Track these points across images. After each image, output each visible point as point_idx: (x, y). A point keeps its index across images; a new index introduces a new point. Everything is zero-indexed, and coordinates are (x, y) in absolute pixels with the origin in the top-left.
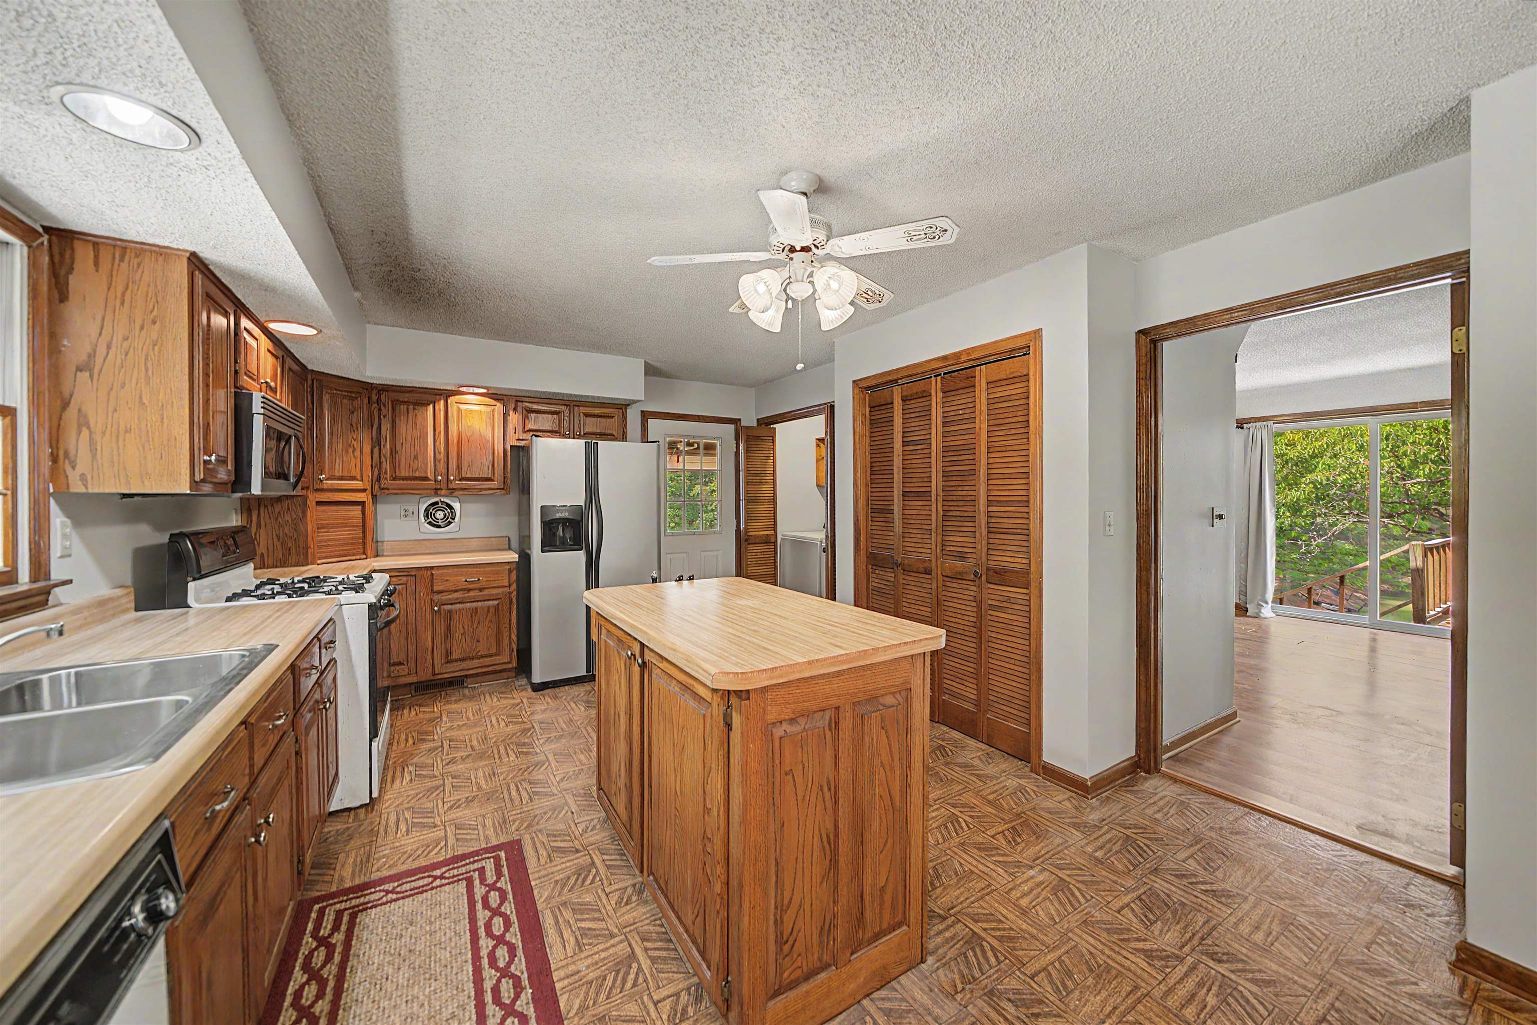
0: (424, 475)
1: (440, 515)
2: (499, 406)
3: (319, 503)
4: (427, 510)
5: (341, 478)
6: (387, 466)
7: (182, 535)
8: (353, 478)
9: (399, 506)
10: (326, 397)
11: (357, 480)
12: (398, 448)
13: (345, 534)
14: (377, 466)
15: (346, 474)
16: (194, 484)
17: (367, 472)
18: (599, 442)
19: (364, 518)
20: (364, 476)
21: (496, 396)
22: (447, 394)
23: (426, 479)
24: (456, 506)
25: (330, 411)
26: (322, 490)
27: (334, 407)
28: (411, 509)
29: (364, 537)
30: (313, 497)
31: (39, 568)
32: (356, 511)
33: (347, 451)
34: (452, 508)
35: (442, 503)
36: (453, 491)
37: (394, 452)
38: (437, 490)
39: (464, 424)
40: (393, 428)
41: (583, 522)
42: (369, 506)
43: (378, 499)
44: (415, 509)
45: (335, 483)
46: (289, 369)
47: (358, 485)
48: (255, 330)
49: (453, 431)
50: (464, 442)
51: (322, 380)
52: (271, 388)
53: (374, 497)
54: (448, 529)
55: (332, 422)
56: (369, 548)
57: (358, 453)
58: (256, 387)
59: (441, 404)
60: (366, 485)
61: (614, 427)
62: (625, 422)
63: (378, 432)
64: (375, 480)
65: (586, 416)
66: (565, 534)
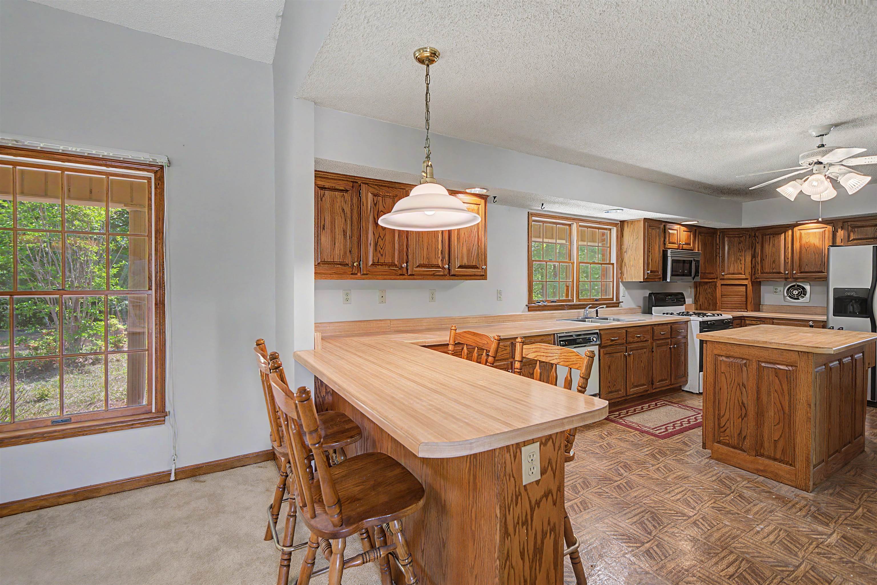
0: (778, 271)
1: (795, 292)
3: (722, 285)
4: (788, 289)
5: (733, 274)
6: (759, 267)
7: (651, 293)
8: (741, 274)
9: (772, 287)
10: (726, 239)
11: (742, 274)
12: (764, 258)
13: (736, 299)
14: (753, 267)
15: (736, 272)
16: (644, 279)
17: (749, 270)
19: (746, 292)
20: (747, 272)
21: (827, 222)
22: (792, 226)
23: (780, 273)
24: (808, 288)
25: (728, 245)
26: (723, 279)
27: (730, 242)
28: (779, 289)
29: (746, 301)
30: (719, 283)
31: (617, 299)
32: (743, 289)
33: (737, 262)
34: (804, 288)
35: (798, 286)
36: (796, 279)
37: (762, 260)
38: (786, 279)
39: (804, 241)
40: (762, 247)
41: (869, 299)
42: (750, 287)
43: (757, 284)
44: (782, 289)
45: (730, 276)
46: (700, 233)
47: (743, 276)
48: (676, 227)
49: (797, 245)
50: (804, 250)
51: (724, 232)
52: (686, 244)
53: (753, 283)
54: (801, 300)
55: (729, 249)
56: (749, 307)
57: (743, 262)
58: (676, 246)
59: (790, 232)
60: (748, 276)
63: (755, 250)
64: (753, 274)
66: (855, 307)
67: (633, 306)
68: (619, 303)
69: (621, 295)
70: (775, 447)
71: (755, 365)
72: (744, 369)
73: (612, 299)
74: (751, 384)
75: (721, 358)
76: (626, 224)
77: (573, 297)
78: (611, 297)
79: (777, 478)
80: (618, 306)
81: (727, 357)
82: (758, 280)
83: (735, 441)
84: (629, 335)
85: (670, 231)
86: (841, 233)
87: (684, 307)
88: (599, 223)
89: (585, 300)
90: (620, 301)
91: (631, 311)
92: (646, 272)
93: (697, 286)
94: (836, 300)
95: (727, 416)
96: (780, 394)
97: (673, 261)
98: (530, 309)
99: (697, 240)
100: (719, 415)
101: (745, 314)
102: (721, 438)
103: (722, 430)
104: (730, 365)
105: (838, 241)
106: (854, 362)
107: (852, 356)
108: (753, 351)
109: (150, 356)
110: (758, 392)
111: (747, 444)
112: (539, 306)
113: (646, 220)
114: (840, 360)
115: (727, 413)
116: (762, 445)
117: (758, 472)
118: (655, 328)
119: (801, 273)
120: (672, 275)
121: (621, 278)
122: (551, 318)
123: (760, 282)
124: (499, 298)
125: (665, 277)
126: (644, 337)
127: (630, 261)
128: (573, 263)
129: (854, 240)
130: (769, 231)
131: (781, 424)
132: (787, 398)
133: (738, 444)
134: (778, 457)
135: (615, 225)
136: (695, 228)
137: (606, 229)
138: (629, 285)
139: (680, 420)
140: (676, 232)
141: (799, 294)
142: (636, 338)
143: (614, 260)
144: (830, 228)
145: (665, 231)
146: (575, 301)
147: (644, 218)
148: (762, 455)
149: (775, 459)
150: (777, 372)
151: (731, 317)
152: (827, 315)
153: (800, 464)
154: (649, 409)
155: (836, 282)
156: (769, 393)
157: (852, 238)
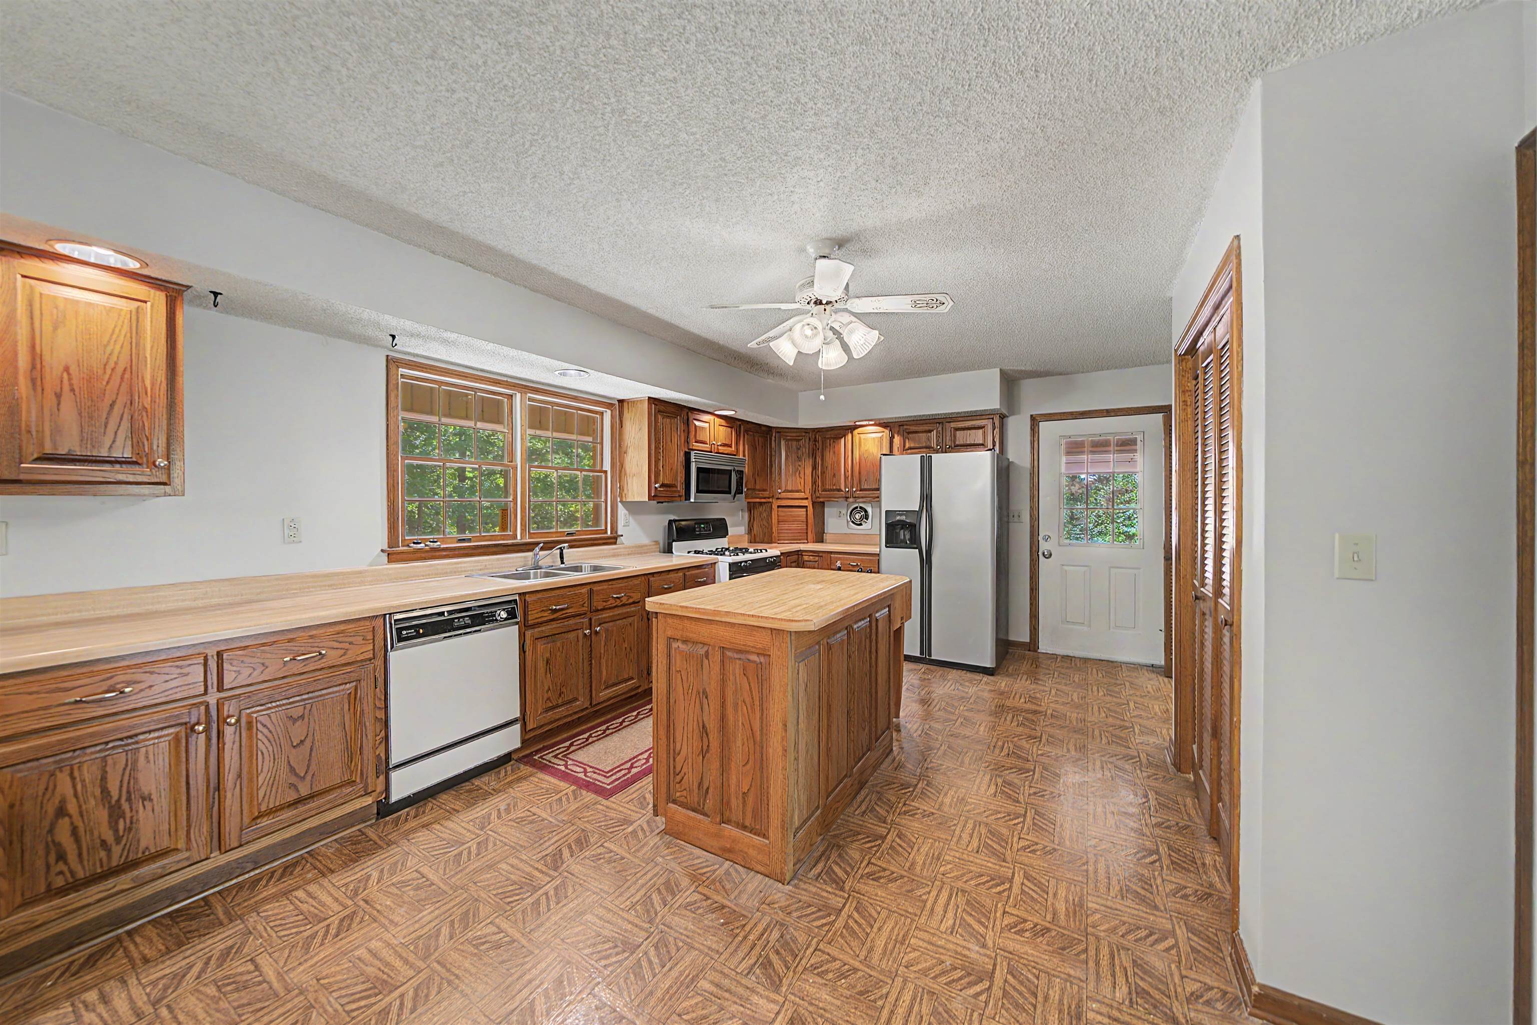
0: (838, 488)
1: (859, 516)
2: (887, 431)
3: (778, 507)
4: (851, 512)
5: (791, 490)
6: (820, 483)
7: (674, 521)
8: (798, 491)
9: (835, 509)
10: (783, 443)
11: (801, 491)
12: (825, 470)
13: (793, 527)
14: (814, 483)
15: (795, 487)
16: (650, 497)
17: (809, 486)
18: (933, 455)
19: (806, 516)
20: (807, 489)
21: (885, 424)
22: (852, 428)
23: (840, 490)
24: (869, 510)
26: (780, 499)
27: (788, 447)
28: (842, 512)
29: (806, 529)
30: (776, 504)
31: (614, 531)
32: (802, 511)
33: (795, 475)
34: (866, 511)
35: (861, 508)
36: (856, 499)
37: (823, 473)
38: (847, 498)
39: (863, 448)
40: (823, 454)
41: (918, 525)
42: (810, 508)
43: (819, 506)
44: (845, 512)
45: (789, 495)
46: (746, 431)
47: (802, 495)
48: (707, 418)
49: (857, 455)
50: (862, 461)
51: (780, 431)
52: (724, 445)
53: (814, 503)
54: (865, 526)
55: (787, 456)
56: (810, 536)
57: (802, 475)
58: (706, 447)
59: (850, 436)
60: (808, 495)
61: (985, 435)
62: (997, 430)
63: (815, 461)
64: (814, 491)
65: (957, 429)
66: (905, 535)
68: (616, 538)
69: (620, 523)
70: (744, 803)
71: (718, 656)
72: (706, 661)
73: (605, 531)
74: (714, 691)
75: (675, 644)
76: (625, 404)
78: (603, 528)
79: (746, 861)
80: (615, 543)
81: (685, 642)
82: (821, 500)
83: (695, 798)
84: (595, 598)
85: (697, 423)
86: (897, 440)
87: (726, 540)
88: (575, 399)
89: (543, 534)
90: (619, 533)
92: (653, 486)
93: (751, 507)
94: (889, 527)
95: (684, 752)
96: (749, 708)
97: (699, 470)
98: (392, 556)
99: (741, 442)
100: (674, 750)
101: (803, 547)
102: (678, 794)
103: (678, 778)
104: (687, 656)
105: (894, 449)
106: (874, 624)
107: (870, 616)
108: (715, 630)
110: (723, 705)
111: (710, 799)
112: (418, 551)
113: (652, 400)
114: (849, 628)
115: (685, 746)
116: (728, 802)
117: (723, 852)
118: (652, 579)
119: (861, 490)
120: (698, 491)
121: (621, 495)
122: (455, 572)
123: (823, 503)
125: (687, 495)
126: (631, 597)
127: (631, 468)
129: (910, 448)
130: (829, 434)
131: (751, 763)
132: (758, 714)
133: (699, 803)
134: (749, 820)
135: (610, 406)
136: (739, 423)
137: (596, 412)
138: (634, 508)
139: (630, 760)
140: (707, 425)
141: (861, 519)
142: (612, 601)
143: (607, 466)
145: (687, 423)
146: (519, 537)
147: (649, 398)
148: (728, 822)
149: (744, 828)
150: (746, 666)
151: (778, 553)
152: (881, 546)
153: (774, 832)
154: (605, 735)
155: (888, 504)
156: (736, 705)
157: (907, 446)
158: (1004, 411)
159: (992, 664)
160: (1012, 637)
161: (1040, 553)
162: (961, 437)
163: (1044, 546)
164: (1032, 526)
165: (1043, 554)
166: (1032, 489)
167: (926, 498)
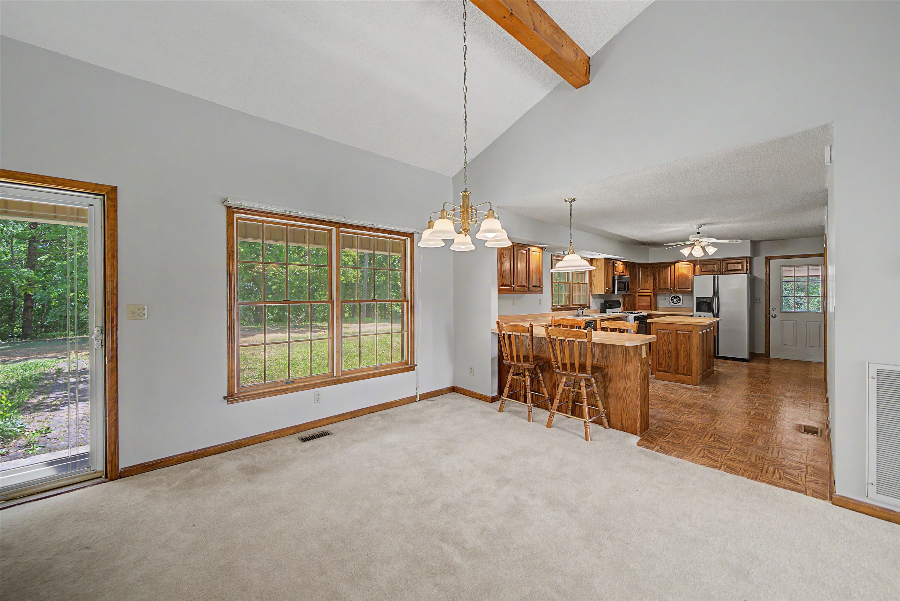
0: (666, 288)
1: (675, 300)
3: (638, 296)
4: (671, 298)
5: (644, 289)
6: (657, 285)
7: (606, 301)
8: (648, 289)
9: (664, 297)
10: (640, 269)
13: (646, 304)
14: (654, 286)
16: (605, 292)
17: (652, 287)
18: (719, 276)
19: (651, 300)
20: (651, 288)
21: (691, 262)
22: (674, 263)
24: (681, 297)
25: (641, 273)
26: (639, 293)
27: (642, 271)
28: (667, 298)
29: (652, 305)
30: (637, 294)
31: (589, 304)
32: (649, 298)
33: (646, 283)
34: (679, 298)
35: (677, 296)
36: (676, 292)
37: (659, 281)
38: (671, 292)
39: (680, 272)
40: (659, 274)
41: (712, 303)
42: (652, 297)
43: (656, 295)
44: (668, 298)
45: (642, 291)
46: (629, 266)
47: (649, 291)
48: (618, 262)
49: (677, 274)
50: (680, 277)
51: (639, 264)
52: (623, 272)
53: (654, 294)
54: (678, 304)
55: (642, 275)
56: (653, 308)
57: (649, 282)
58: (618, 273)
59: (673, 266)
60: (651, 291)
61: (742, 267)
62: (748, 264)
63: (655, 276)
64: (654, 289)
65: (728, 264)
66: (705, 307)
67: (596, 308)
68: (590, 307)
69: (591, 302)
70: (684, 368)
71: (675, 333)
72: (670, 334)
73: (587, 305)
74: (673, 343)
75: (659, 331)
76: (594, 261)
77: (570, 303)
78: (586, 303)
79: (685, 383)
80: (589, 309)
81: (662, 330)
82: (657, 293)
85: (616, 265)
86: (698, 268)
87: (620, 308)
89: (576, 305)
91: (596, 312)
92: (604, 289)
93: (624, 296)
94: (698, 304)
95: (662, 358)
96: (685, 345)
97: (618, 282)
98: (553, 310)
99: (628, 270)
100: (659, 358)
102: (660, 369)
103: (660, 364)
104: (664, 333)
105: (697, 273)
106: (710, 331)
108: (674, 326)
109: (408, 334)
110: (676, 345)
111: (672, 369)
112: (557, 308)
115: (663, 356)
116: (678, 369)
117: (677, 381)
119: (679, 289)
120: (618, 290)
121: (591, 292)
124: (540, 303)
125: (614, 292)
127: (596, 283)
128: (570, 284)
129: (704, 271)
130: (662, 265)
131: (686, 358)
132: (688, 346)
133: (667, 370)
134: (685, 372)
136: (627, 263)
138: (595, 297)
140: (618, 265)
141: (677, 301)
143: (587, 281)
144: (692, 264)
145: (613, 265)
146: (571, 305)
147: (605, 258)
148: (678, 373)
149: (684, 374)
150: (684, 334)
151: (646, 314)
152: (693, 312)
153: (694, 374)
155: (697, 294)
156: (681, 345)
157: (703, 271)
158: (752, 256)
159: (748, 357)
160: (756, 352)
161: (770, 316)
162: (730, 267)
163: (772, 313)
164: (766, 304)
165: (772, 315)
166: (766, 288)
167: (716, 292)
